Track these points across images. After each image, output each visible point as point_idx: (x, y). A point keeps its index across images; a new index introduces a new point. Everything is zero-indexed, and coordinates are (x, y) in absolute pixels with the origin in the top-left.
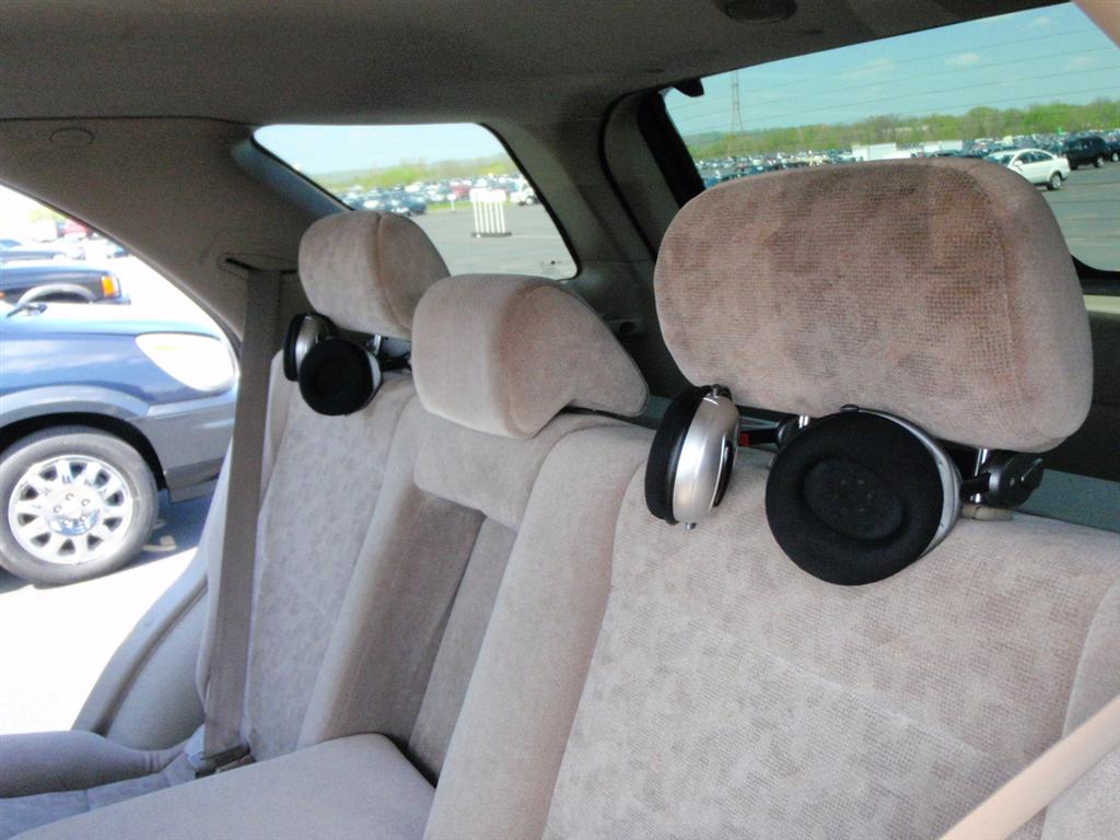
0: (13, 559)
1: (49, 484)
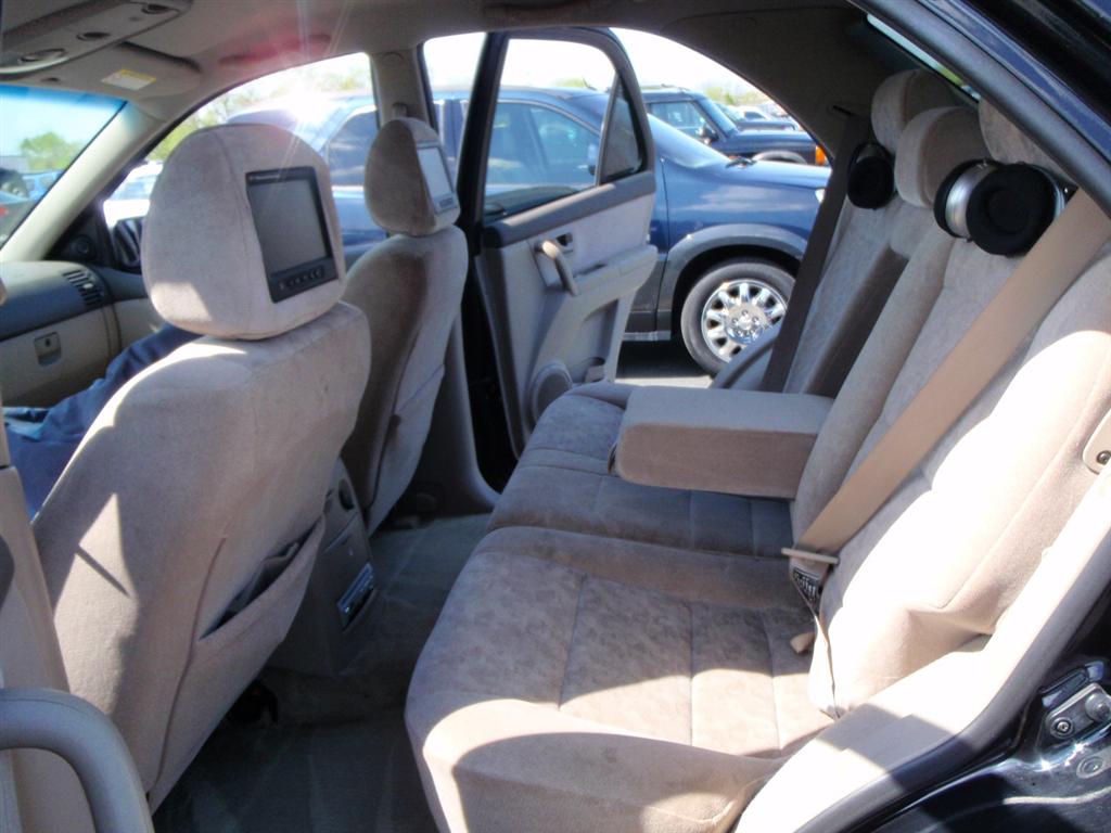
0: (699, 352)
1: (732, 300)
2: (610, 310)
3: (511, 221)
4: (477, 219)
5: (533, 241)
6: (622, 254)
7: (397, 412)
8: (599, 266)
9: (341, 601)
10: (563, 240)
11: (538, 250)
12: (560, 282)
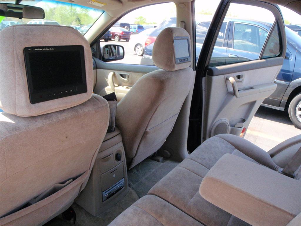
2: (253, 104)
3: (219, 68)
4: (206, 65)
5: (226, 76)
6: (262, 85)
7: (147, 130)
8: (252, 88)
9: (105, 192)
10: (239, 77)
11: (227, 79)
12: (233, 92)
